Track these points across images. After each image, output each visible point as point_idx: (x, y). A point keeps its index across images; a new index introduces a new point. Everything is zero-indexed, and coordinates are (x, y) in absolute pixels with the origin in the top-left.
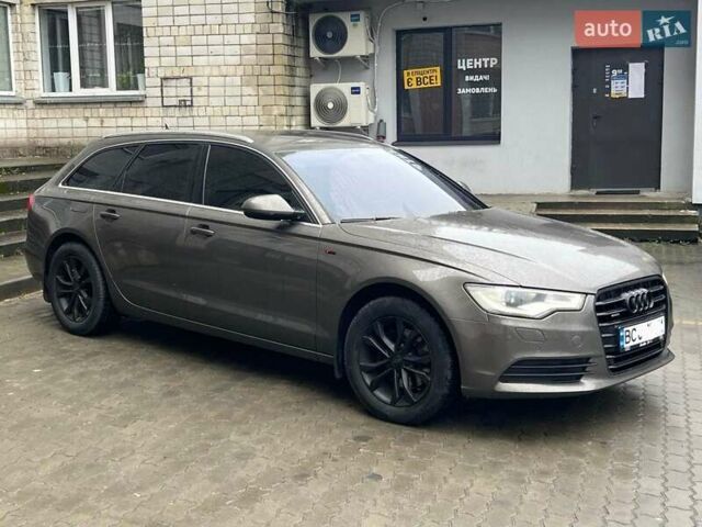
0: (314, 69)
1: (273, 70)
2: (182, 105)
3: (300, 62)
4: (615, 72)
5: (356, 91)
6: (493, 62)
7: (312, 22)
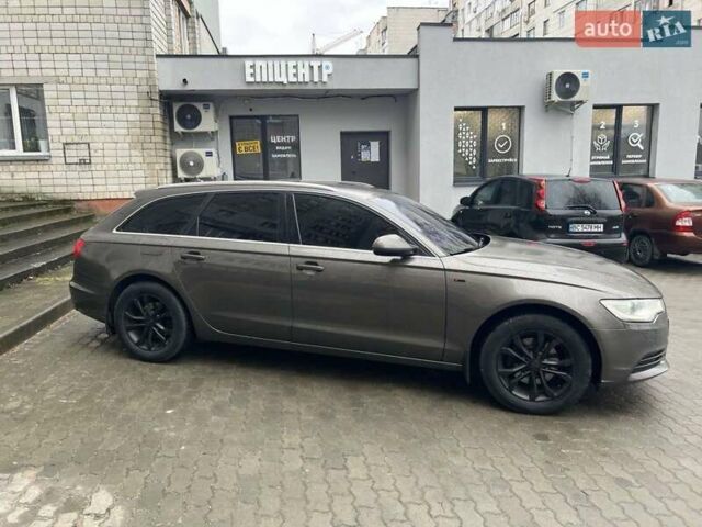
1: (154, 139)
2: (82, 162)
4: (363, 147)
5: (209, 154)
6: (293, 138)
7: (176, 107)
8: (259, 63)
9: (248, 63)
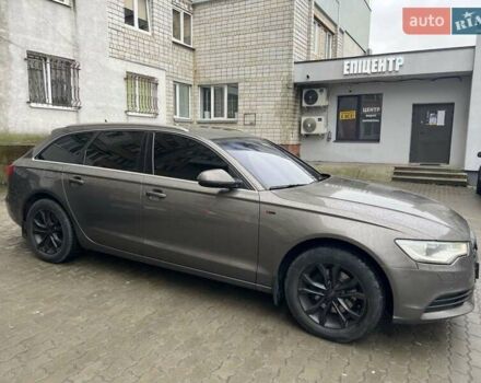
0: (304, 111)
1: (287, 111)
2: (251, 124)
3: (298, 108)
4: (431, 115)
5: (320, 120)
6: (379, 109)
7: (304, 92)
8: (353, 62)
9: (346, 62)
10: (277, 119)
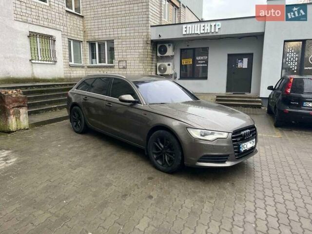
0: (158, 59)
1: (147, 59)
2: (124, 68)
3: (155, 57)
4: (239, 61)
5: (169, 65)
6: (206, 57)
8: (189, 26)
9: (184, 26)
10: (140, 64)
